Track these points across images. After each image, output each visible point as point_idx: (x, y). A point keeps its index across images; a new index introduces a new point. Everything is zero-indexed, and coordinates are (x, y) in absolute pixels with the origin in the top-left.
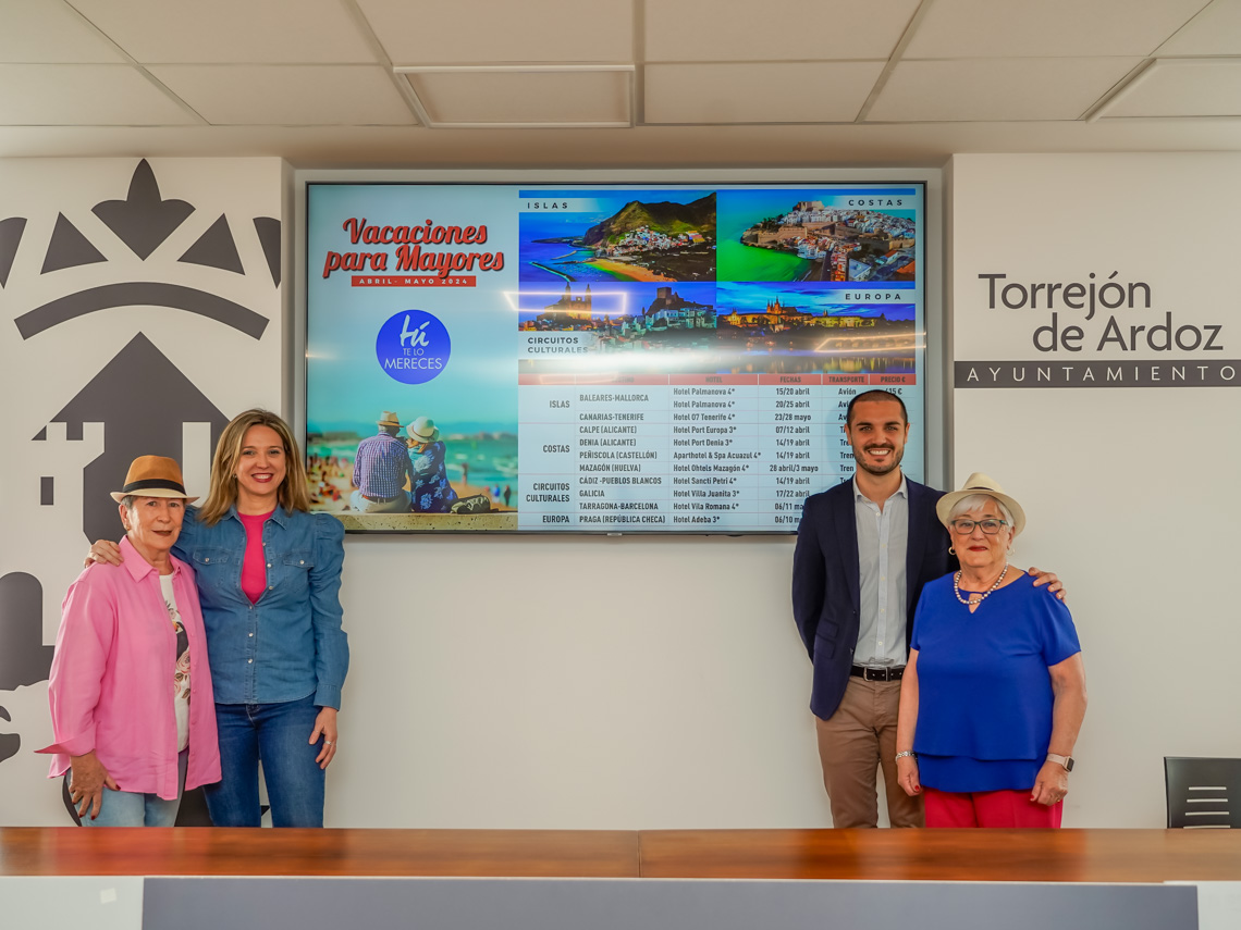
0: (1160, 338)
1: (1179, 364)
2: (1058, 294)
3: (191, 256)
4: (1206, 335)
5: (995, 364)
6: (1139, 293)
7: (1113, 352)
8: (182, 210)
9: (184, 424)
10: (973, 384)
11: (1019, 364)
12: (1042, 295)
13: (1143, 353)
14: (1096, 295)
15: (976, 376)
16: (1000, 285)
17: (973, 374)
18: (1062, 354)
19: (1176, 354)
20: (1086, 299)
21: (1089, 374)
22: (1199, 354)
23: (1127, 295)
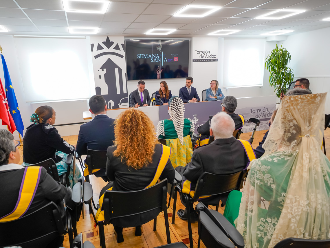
0: (210, 57)
1: (212, 59)
2: (202, 52)
3: (114, 48)
4: (214, 56)
5: (196, 60)
6: (209, 52)
7: (206, 58)
8: (113, 43)
9: (115, 68)
11: (198, 60)
12: (200, 52)
13: (209, 58)
14: (205, 52)
15: (194, 61)
16: (197, 51)
18: (202, 59)
19: (212, 58)
20: (204, 53)
21: (204, 60)
22: (214, 58)
23: (208, 52)
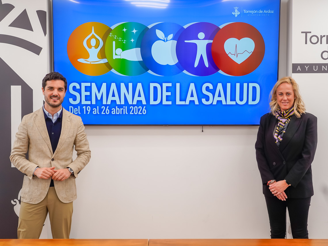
3: (14, 24)
5: (307, 65)
8: (10, 7)
9: (11, 86)
10: (299, 72)
11: (316, 65)
12: (324, 39)
16: (309, 35)
17: (299, 68)
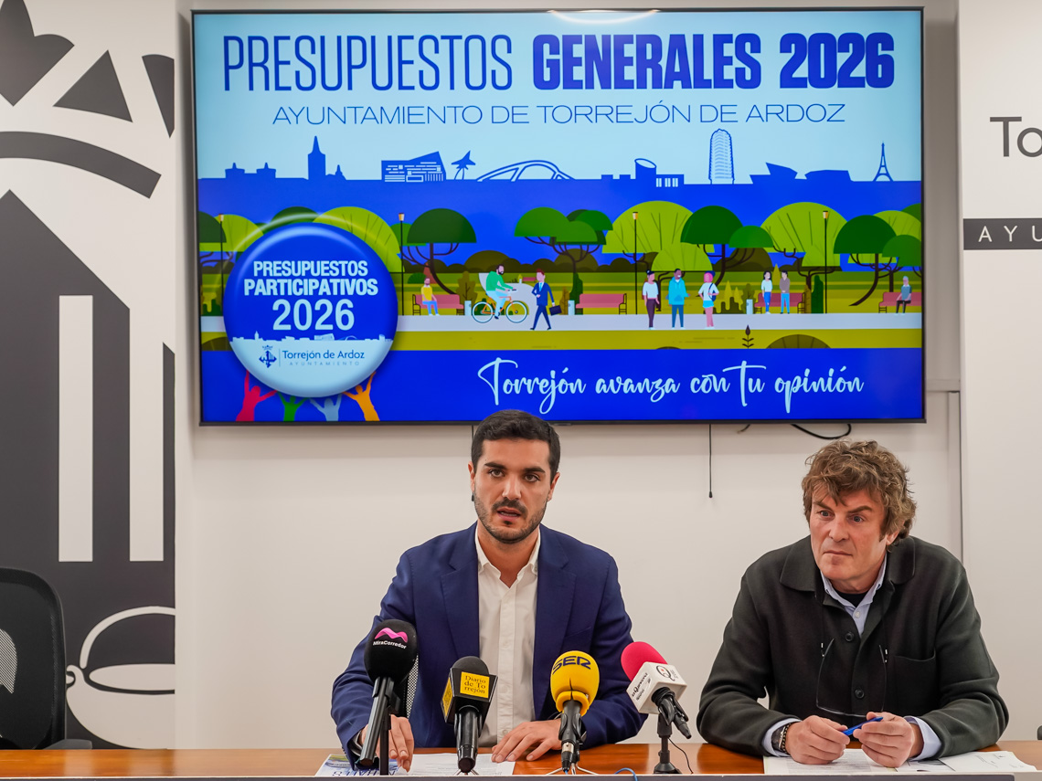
5: (1011, 222)
8: (58, 47)
9: (60, 297)
10: (985, 245)
11: (1039, 222)
15: (988, 236)
16: (1015, 129)
17: (985, 234)
